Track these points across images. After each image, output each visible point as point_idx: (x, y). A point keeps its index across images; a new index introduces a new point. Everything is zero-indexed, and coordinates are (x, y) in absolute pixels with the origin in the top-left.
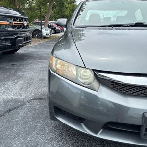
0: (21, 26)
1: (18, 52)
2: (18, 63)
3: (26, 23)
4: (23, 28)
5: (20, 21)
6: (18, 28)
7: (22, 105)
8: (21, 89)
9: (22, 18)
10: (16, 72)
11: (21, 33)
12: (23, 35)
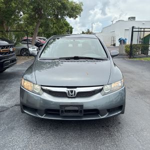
0: (7, 52)
1: (6, 70)
2: (5, 81)
3: (11, 49)
4: (9, 53)
5: (7, 48)
6: (5, 54)
7: (7, 109)
8: (7, 99)
9: (8, 46)
10: (4, 87)
11: (8, 57)
12: (10, 58)
